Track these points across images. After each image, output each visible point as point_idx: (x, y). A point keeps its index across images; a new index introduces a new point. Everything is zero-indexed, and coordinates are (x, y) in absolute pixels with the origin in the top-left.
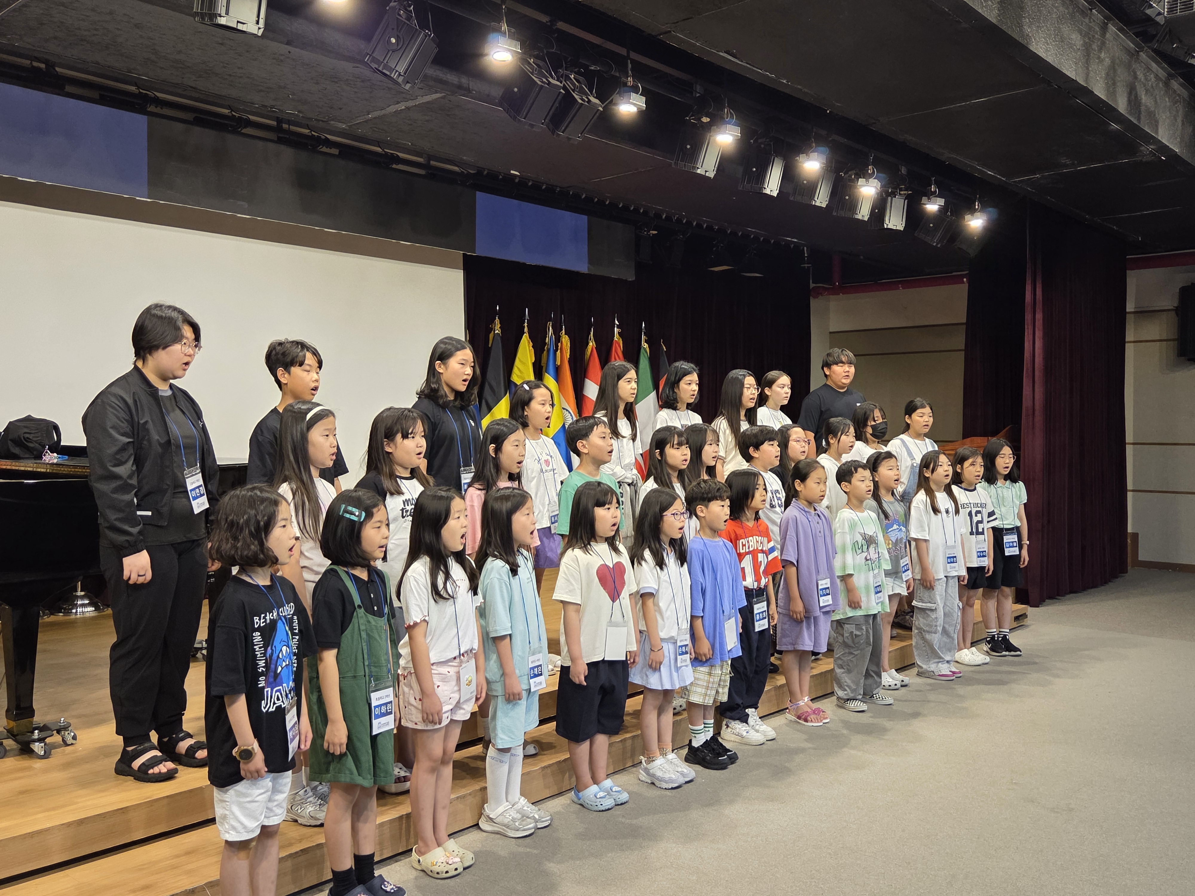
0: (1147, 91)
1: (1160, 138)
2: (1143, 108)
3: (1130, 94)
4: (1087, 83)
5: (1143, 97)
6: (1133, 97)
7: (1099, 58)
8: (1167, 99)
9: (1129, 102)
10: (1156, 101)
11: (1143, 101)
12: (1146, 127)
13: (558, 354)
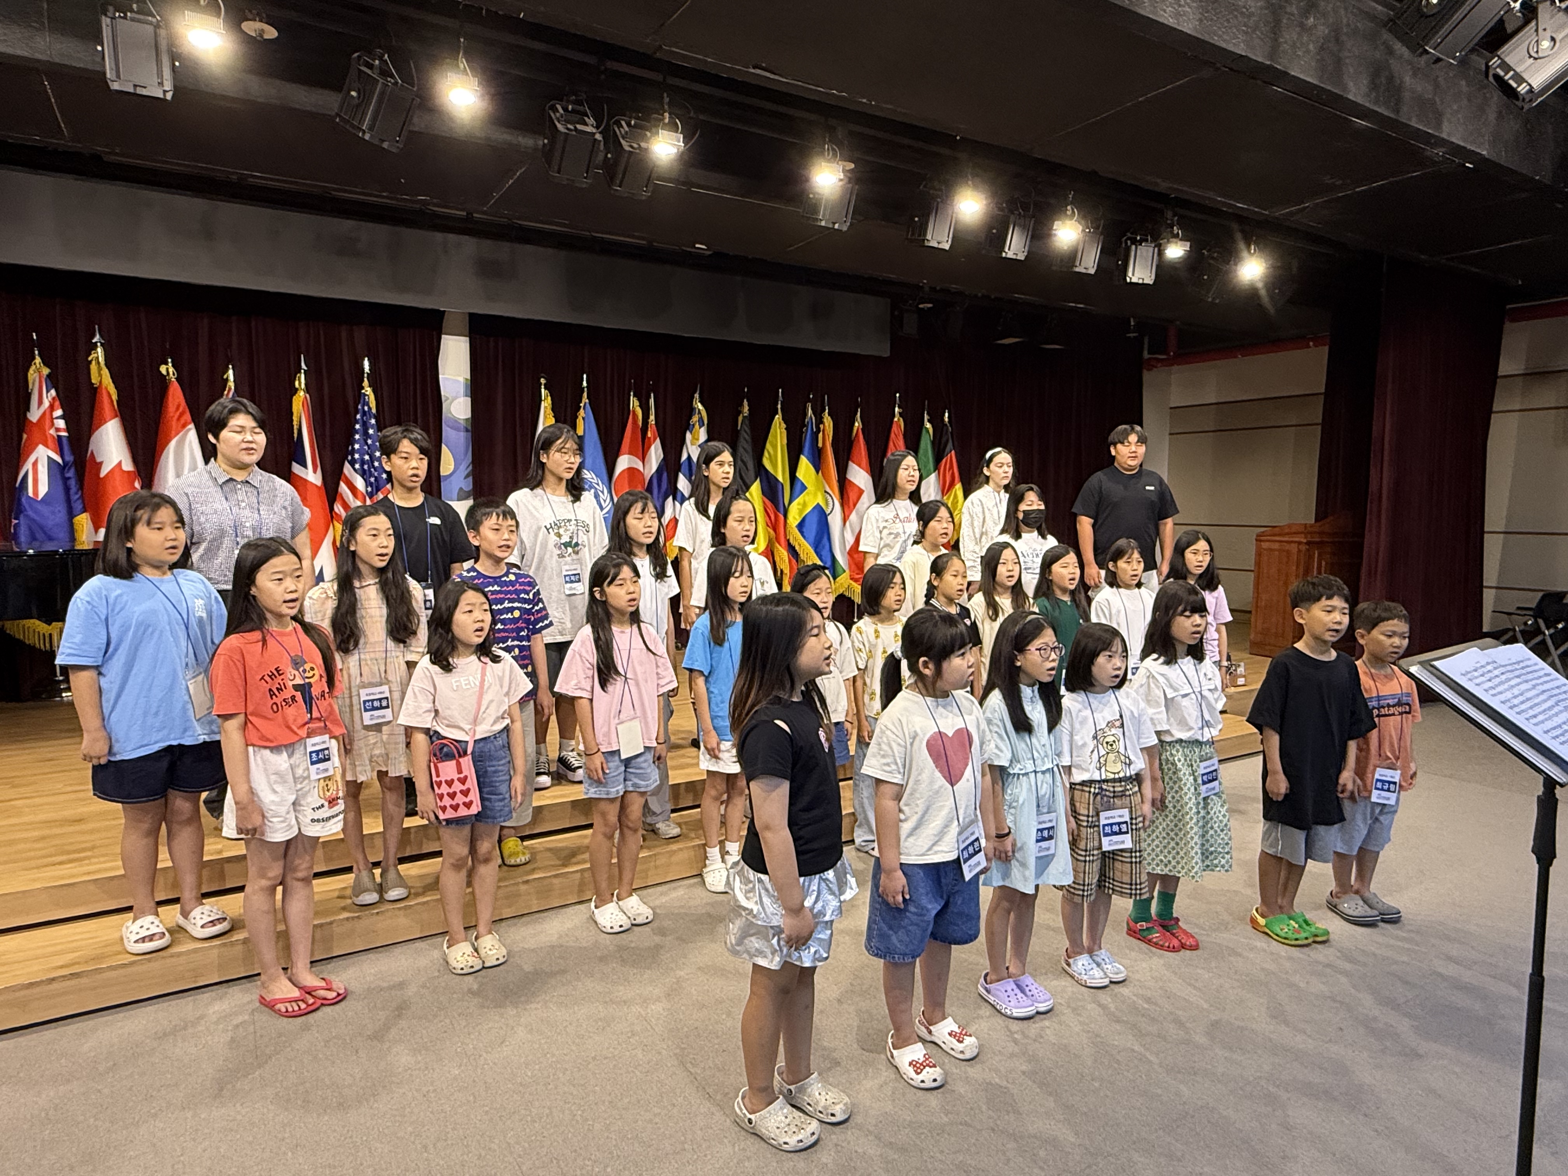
0: (1416, 72)
1: (1444, 135)
2: (1407, 95)
3: (1375, 75)
4: (1272, 60)
5: (1407, 79)
6: (1383, 80)
7: (1302, 25)
8: (1463, 83)
9: (1374, 86)
10: (1437, 86)
11: (1408, 84)
12: (1414, 119)
13: (820, 435)
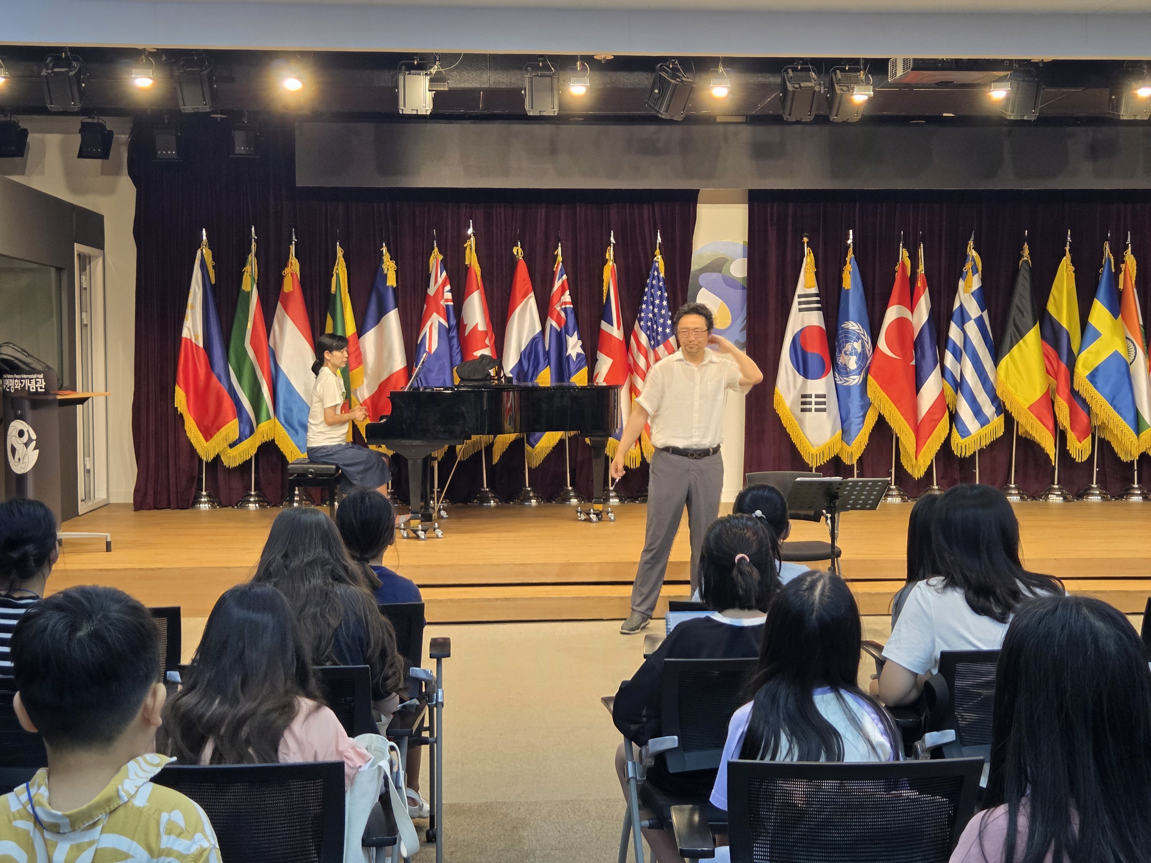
13: (1121, 276)
